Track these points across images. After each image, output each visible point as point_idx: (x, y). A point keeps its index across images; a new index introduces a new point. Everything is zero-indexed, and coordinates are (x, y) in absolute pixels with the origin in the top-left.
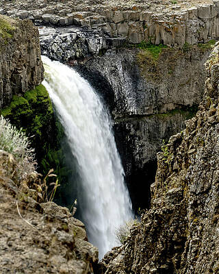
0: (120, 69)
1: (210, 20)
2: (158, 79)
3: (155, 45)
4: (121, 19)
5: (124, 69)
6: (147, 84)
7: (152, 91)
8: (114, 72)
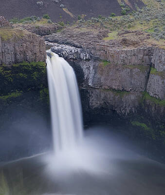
0: (91, 68)
1: (131, 56)
2: (102, 75)
3: (107, 62)
4: (99, 49)
5: (93, 68)
6: (98, 76)
7: (99, 79)
8: (88, 68)
